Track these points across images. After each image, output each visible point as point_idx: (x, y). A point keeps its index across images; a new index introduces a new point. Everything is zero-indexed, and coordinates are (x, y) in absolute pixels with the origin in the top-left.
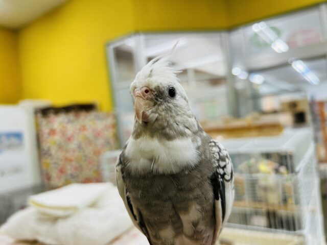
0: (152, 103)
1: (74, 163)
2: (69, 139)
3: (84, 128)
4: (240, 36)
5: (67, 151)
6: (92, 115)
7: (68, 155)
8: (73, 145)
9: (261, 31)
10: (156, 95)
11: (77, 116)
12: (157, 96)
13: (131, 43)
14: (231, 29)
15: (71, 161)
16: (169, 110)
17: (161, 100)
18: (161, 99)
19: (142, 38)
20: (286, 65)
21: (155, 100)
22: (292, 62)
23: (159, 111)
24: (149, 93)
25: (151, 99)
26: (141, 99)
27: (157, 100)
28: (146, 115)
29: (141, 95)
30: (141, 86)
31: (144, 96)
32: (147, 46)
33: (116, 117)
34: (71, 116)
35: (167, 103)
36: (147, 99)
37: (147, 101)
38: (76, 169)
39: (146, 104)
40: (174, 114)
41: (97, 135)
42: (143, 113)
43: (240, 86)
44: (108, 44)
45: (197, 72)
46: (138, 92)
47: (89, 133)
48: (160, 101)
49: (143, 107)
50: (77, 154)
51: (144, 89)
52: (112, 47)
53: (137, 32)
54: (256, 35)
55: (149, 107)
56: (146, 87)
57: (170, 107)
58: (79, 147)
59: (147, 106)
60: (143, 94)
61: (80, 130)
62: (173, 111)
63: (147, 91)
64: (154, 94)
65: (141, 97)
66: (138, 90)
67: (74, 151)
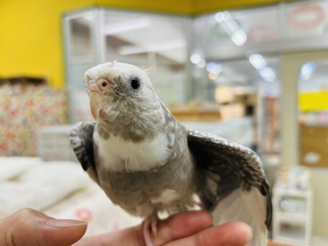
0: (112, 99)
1: (17, 139)
2: (13, 113)
3: (31, 103)
4: (202, 24)
5: (10, 126)
6: (41, 90)
7: (11, 130)
8: (18, 120)
9: (223, 22)
10: (116, 88)
11: (24, 90)
12: (118, 90)
13: (89, 17)
14: (194, 15)
15: (14, 136)
16: (131, 106)
17: (123, 94)
18: (122, 92)
19: (102, 13)
20: (244, 58)
21: (116, 95)
22: (249, 56)
23: (120, 108)
24: (107, 86)
25: (110, 93)
26: (98, 94)
27: (118, 94)
28: (104, 114)
29: (98, 89)
30: (97, 77)
31: (101, 90)
32: (106, 22)
33: (67, 94)
34: (17, 88)
35: (130, 98)
36: (105, 94)
37: (105, 97)
38: (19, 146)
39: (104, 101)
40: (138, 111)
41: (46, 111)
42: (101, 111)
43: (198, 75)
44: (64, 15)
45: (158, 56)
46: (94, 85)
47: (36, 109)
48: (121, 96)
49: (101, 104)
50: (21, 130)
51: (101, 81)
52: (68, 19)
53: (97, 6)
54: (218, 25)
55: (108, 103)
56: (103, 78)
57: (133, 103)
58: (25, 122)
59: (106, 103)
60: (100, 88)
61: (26, 104)
62: (137, 108)
63: (104, 84)
64: (114, 87)
65: (97, 92)
66: (94, 83)
67: (18, 127)
